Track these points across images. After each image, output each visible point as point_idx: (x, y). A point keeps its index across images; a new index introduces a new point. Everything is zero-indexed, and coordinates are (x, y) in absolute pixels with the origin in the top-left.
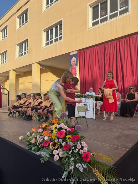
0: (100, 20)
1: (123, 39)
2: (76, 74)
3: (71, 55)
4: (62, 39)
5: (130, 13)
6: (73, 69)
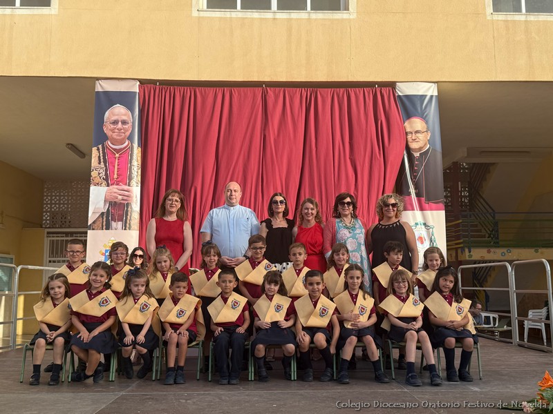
2: (130, 179)
3: (106, 93)
4: (49, 6)
5: (351, 17)
6: (117, 155)
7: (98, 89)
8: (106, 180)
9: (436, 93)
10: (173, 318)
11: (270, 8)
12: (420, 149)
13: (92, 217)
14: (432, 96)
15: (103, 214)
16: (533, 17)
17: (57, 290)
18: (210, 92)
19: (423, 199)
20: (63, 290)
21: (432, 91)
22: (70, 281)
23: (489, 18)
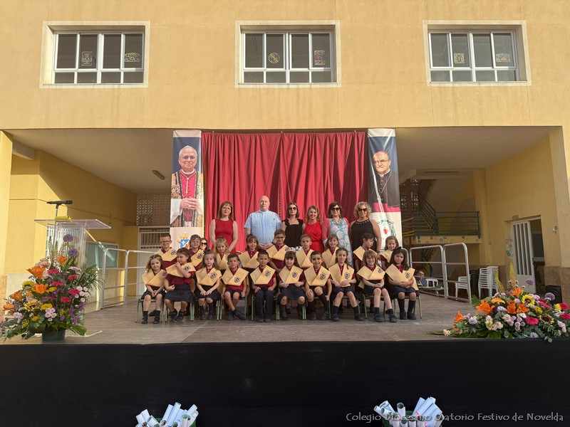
0: (267, 73)
1: (324, 134)
2: (197, 194)
3: (180, 138)
4: (142, 82)
5: (338, 86)
6: (188, 179)
7: (175, 136)
8: (181, 194)
9: (394, 135)
10: (232, 282)
11: (285, 82)
12: (384, 172)
13: (172, 219)
14: (391, 138)
15: (179, 216)
16: (457, 85)
17: (156, 265)
18: (247, 137)
19: (386, 205)
20: (159, 265)
21: (391, 134)
22: (164, 259)
23: (429, 85)
